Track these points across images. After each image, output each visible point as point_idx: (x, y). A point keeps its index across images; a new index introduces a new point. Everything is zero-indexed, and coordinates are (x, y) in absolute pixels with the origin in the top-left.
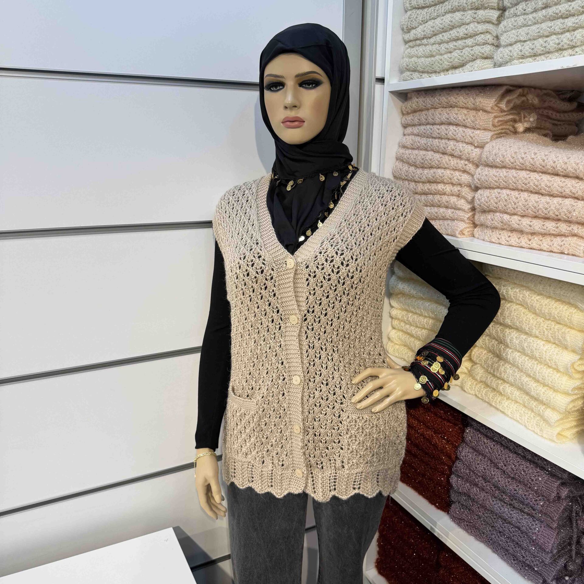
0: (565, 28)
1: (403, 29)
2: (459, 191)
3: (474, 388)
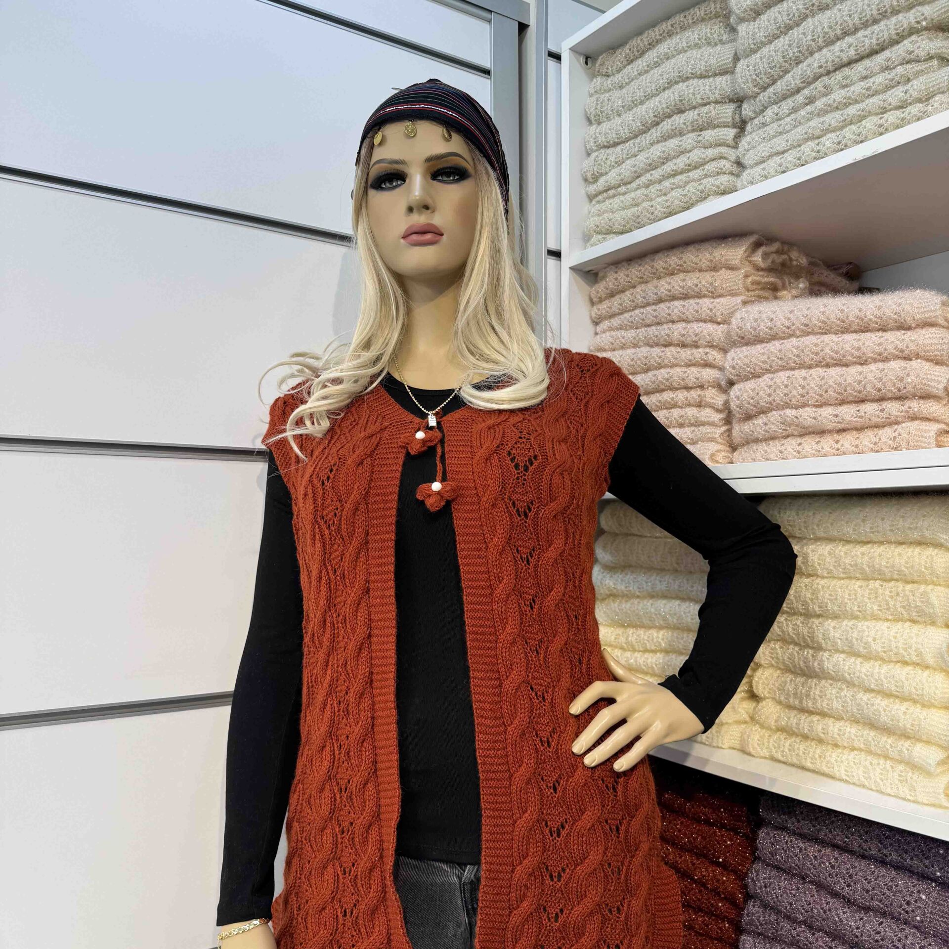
0: (846, 120)
1: (586, 180)
2: (699, 396)
3: (766, 744)
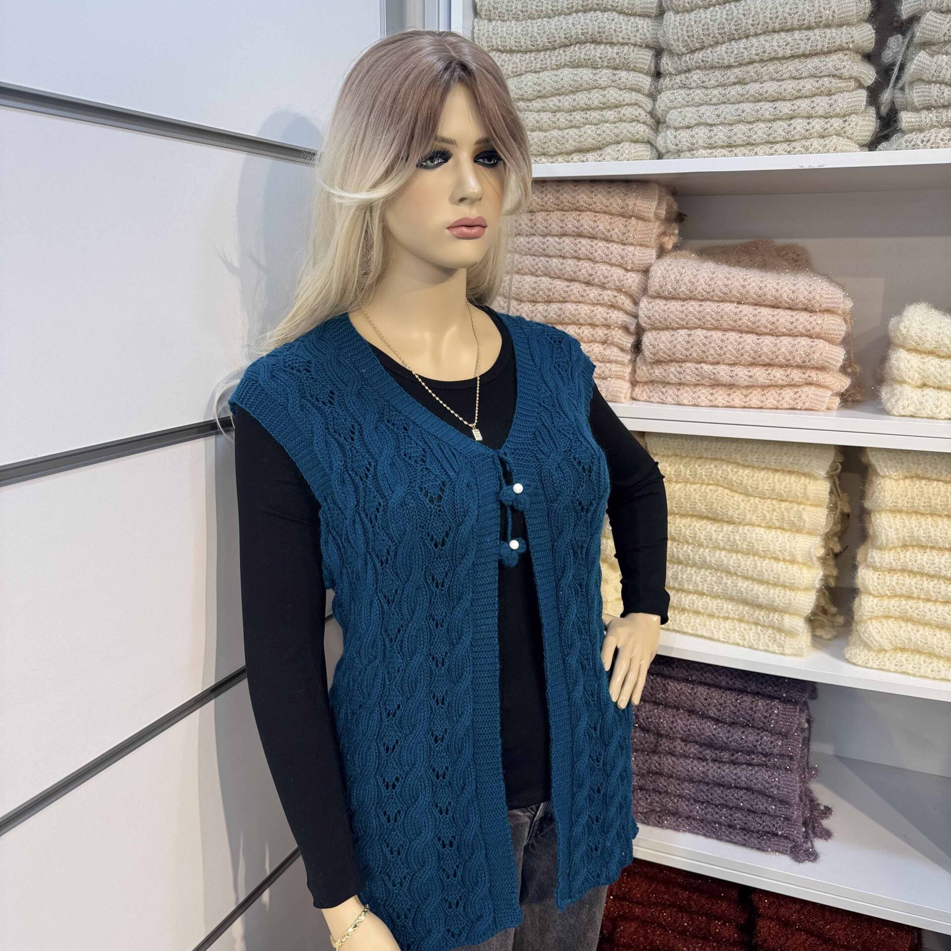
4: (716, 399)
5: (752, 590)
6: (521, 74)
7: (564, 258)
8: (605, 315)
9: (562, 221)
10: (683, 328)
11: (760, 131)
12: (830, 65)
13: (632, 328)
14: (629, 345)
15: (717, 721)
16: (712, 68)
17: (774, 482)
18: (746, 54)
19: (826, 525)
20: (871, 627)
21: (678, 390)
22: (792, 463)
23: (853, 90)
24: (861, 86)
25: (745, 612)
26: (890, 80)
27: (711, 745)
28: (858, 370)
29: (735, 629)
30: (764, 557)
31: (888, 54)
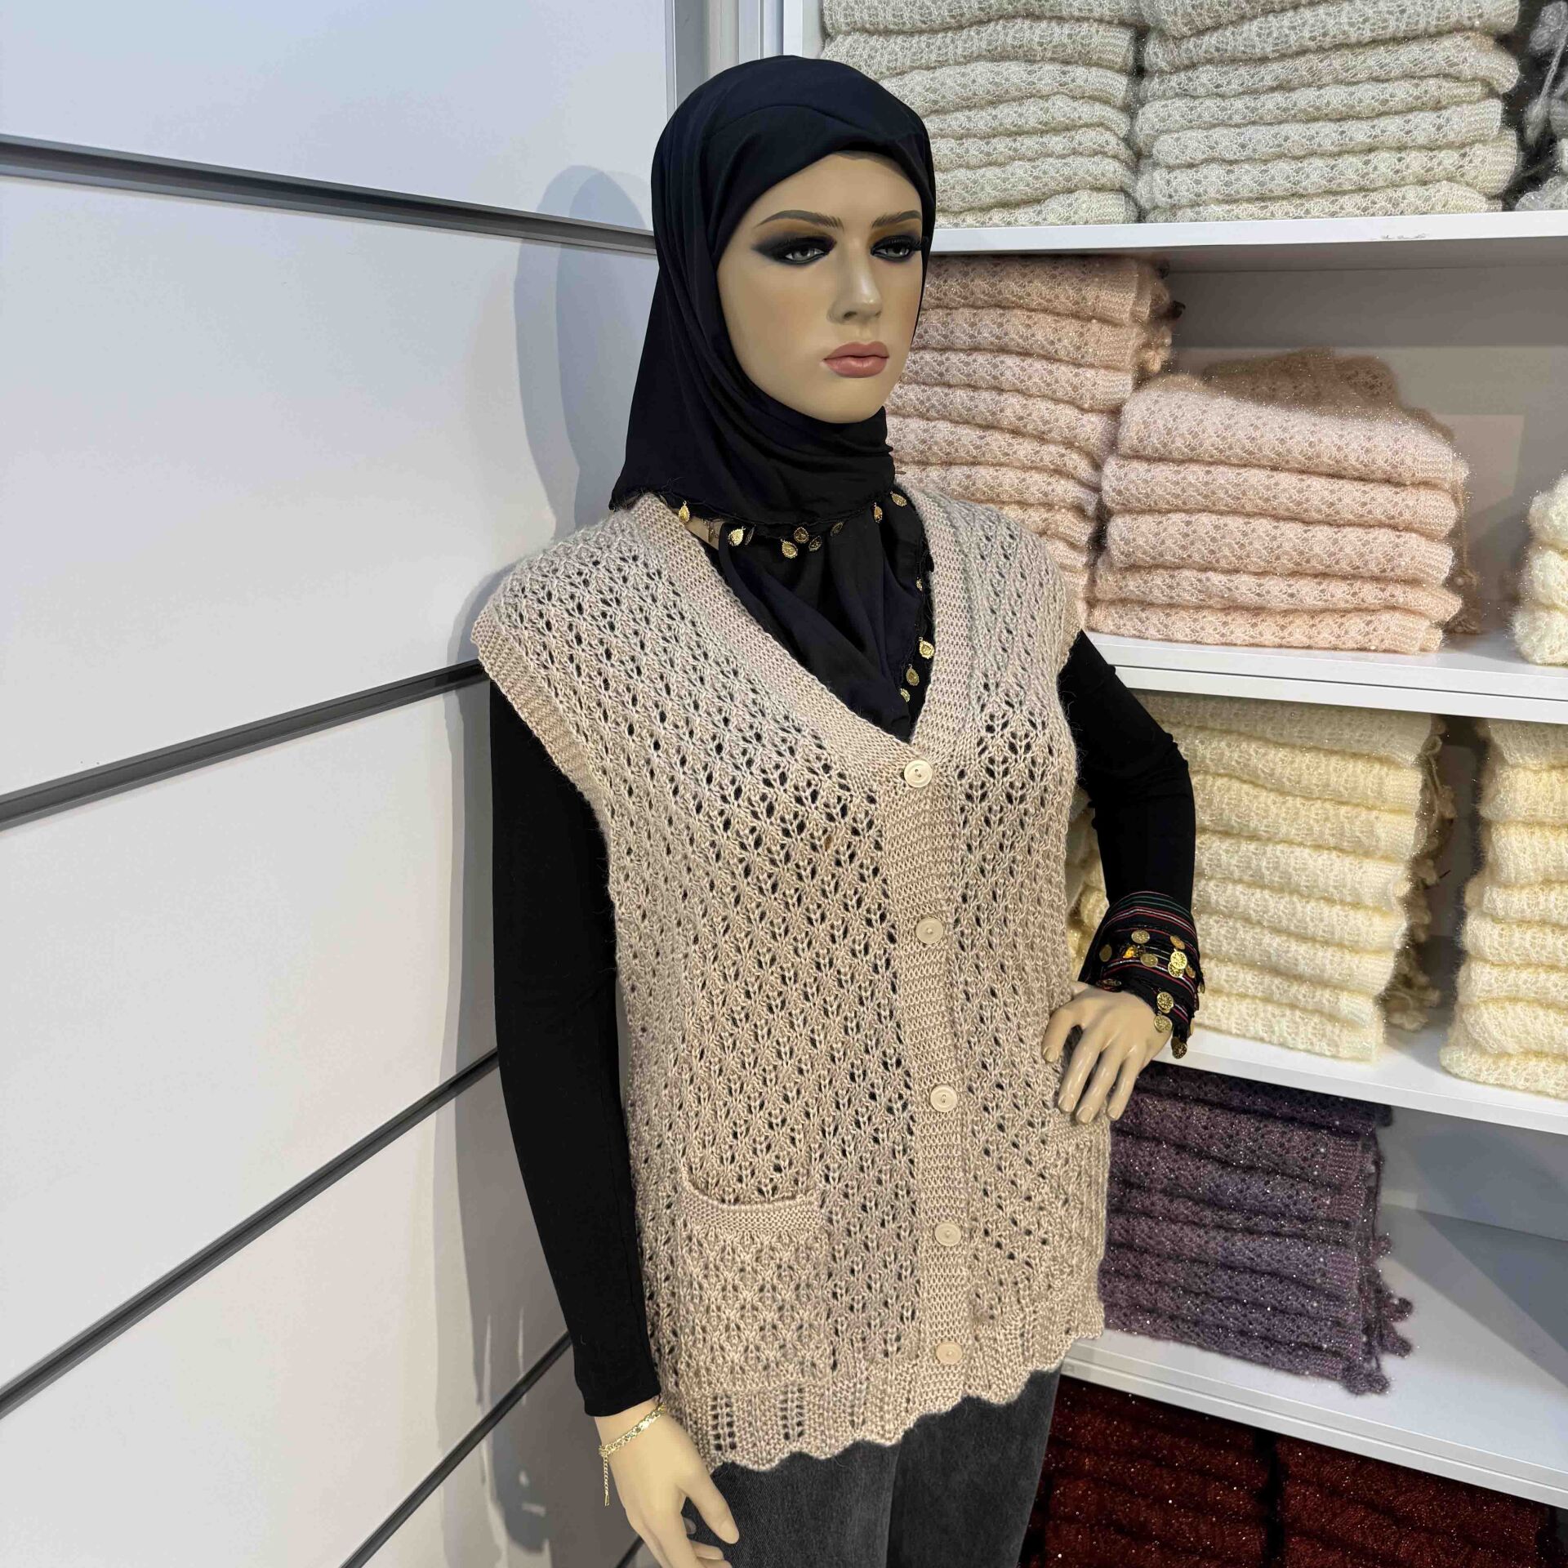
2: (1046, 520)
4: (1232, 632)
5: (1287, 952)
6: (902, 73)
7: (975, 388)
8: (1045, 488)
9: (973, 325)
10: (1178, 510)
11: (1315, 172)
12: (1440, 57)
13: (1091, 509)
14: (1085, 539)
15: (1224, 1163)
16: (1234, 61)
17: (1328, 773)
18: (1293, 38)
19: (1415, 845)
20: (1486, 1016)
21: (1168, 615)
22: (1359, 741)
23: (1479, 100)
24: (1492, 93)
25: (1274, 987)
26: (1543, 81)
27: (1213, 1202)
28: (1475, 581)
29: (1257, 1015)
30: (1307, 897)
31: (1542, 36)
